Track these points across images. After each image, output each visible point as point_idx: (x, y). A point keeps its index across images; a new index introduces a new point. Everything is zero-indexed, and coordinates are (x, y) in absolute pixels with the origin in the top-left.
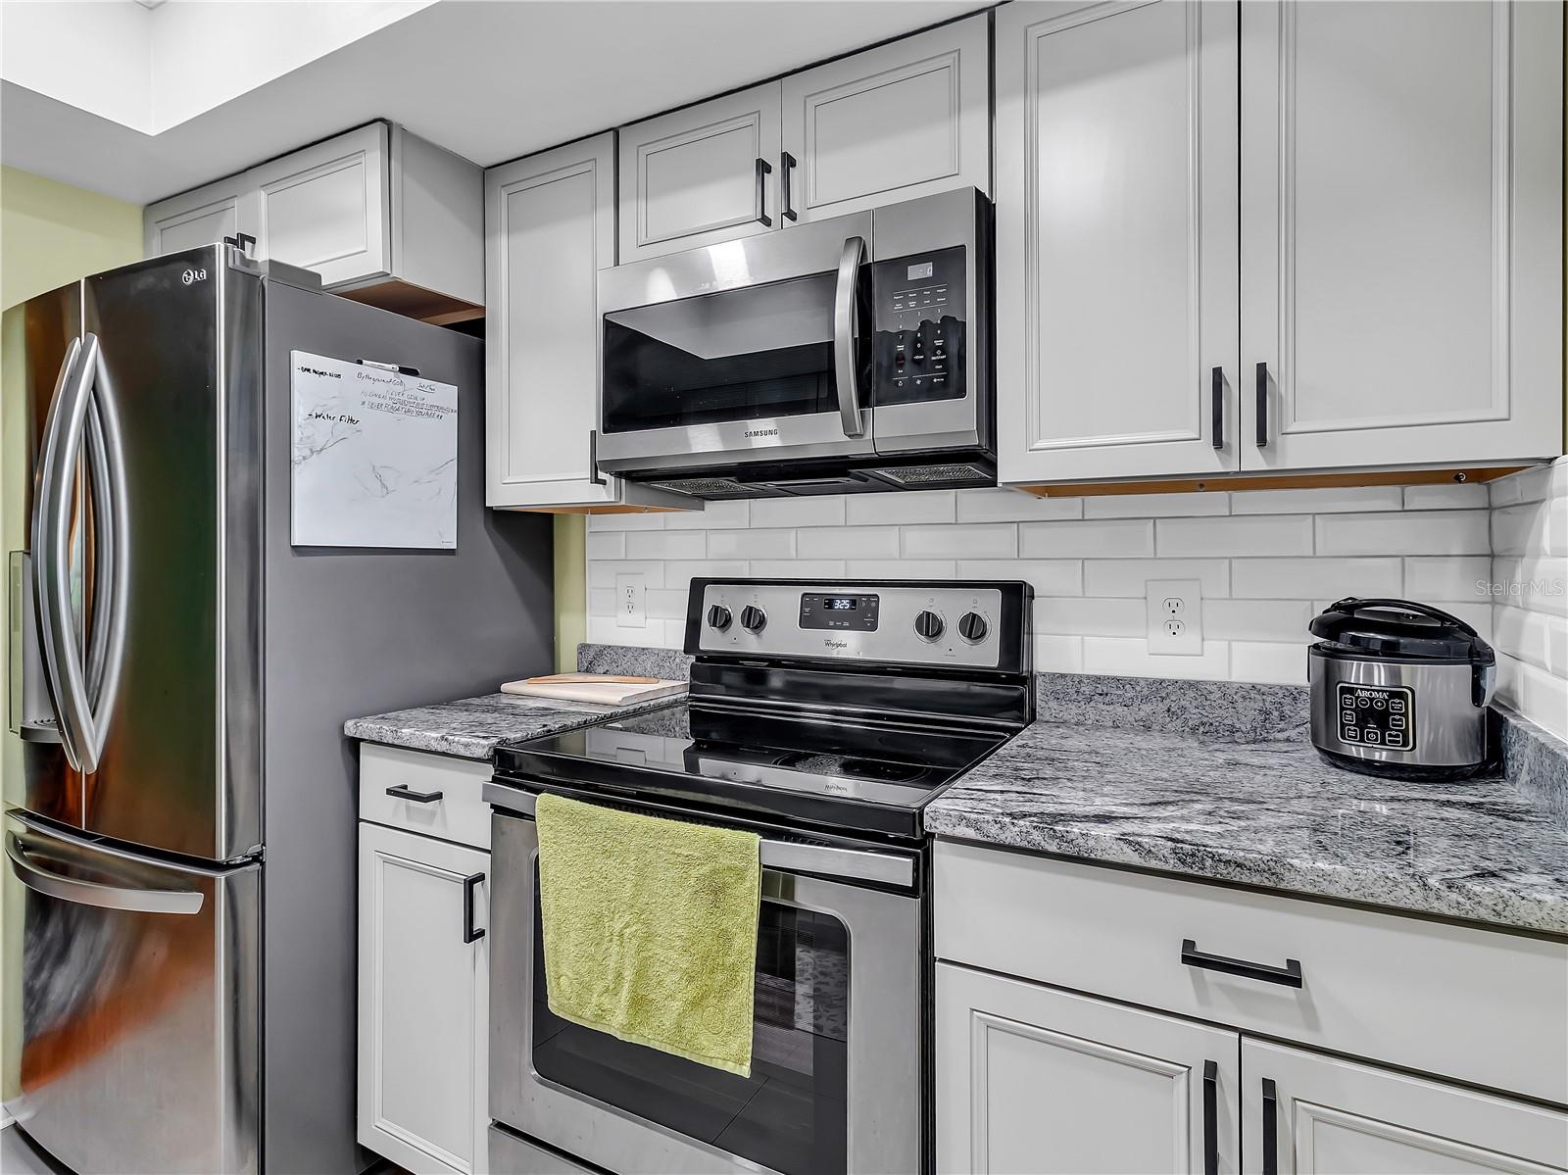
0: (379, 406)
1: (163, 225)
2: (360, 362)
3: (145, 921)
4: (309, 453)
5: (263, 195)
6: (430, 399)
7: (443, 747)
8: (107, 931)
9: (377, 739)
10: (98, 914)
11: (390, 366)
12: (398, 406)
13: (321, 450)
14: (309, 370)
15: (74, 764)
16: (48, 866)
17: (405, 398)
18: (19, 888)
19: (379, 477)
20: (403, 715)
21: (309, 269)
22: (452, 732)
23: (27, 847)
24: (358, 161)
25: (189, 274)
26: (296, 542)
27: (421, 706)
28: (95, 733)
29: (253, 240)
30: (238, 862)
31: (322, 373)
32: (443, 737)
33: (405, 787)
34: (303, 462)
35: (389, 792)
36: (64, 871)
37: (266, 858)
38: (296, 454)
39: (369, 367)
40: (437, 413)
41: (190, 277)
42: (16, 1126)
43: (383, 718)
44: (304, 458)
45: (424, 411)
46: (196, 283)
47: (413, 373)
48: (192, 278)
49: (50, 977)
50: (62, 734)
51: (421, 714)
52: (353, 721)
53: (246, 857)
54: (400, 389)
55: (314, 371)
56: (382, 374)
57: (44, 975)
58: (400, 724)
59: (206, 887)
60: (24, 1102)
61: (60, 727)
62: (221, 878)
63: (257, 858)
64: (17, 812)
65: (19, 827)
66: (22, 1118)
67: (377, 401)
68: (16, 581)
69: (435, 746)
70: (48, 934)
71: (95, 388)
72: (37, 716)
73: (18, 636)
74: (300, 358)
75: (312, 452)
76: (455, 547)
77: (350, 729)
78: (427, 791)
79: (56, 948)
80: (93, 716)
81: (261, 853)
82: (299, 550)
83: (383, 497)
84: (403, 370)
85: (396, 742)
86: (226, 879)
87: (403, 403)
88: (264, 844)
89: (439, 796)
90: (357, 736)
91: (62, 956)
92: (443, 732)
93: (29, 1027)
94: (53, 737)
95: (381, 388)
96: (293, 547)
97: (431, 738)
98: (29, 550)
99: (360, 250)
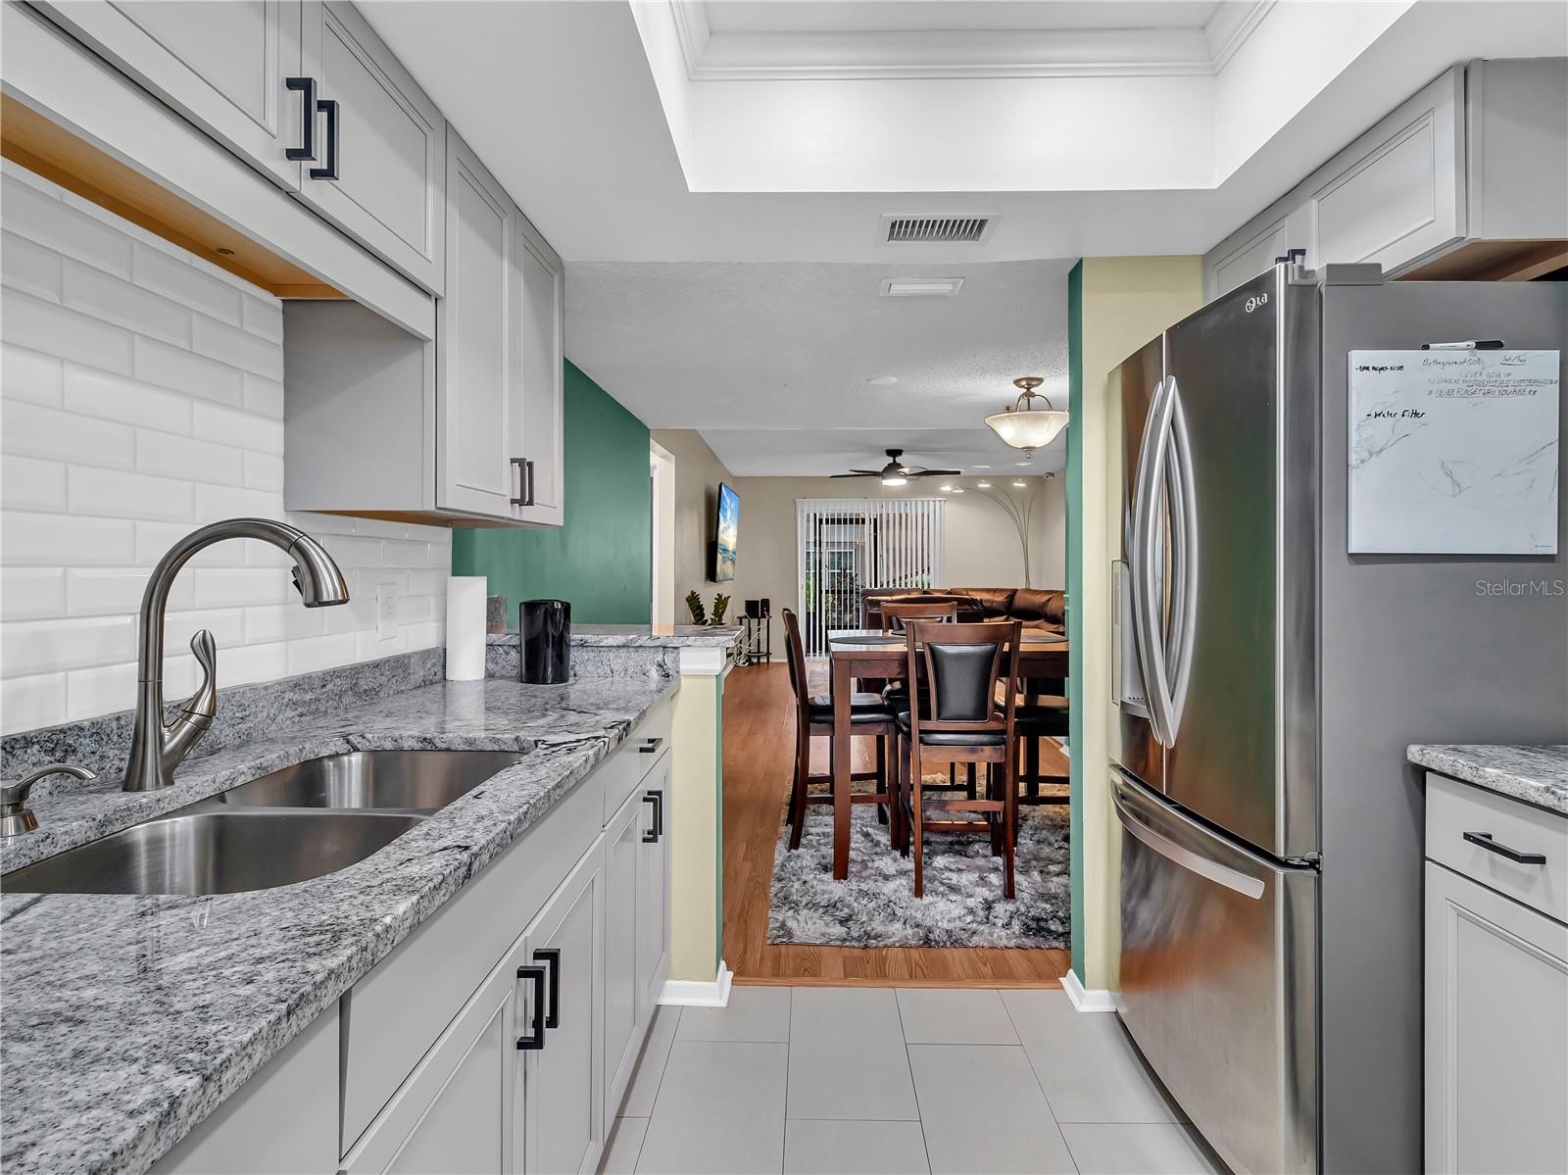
0: (1450, 393)
1: (1220, 266)
2: (1426, 347)
3: (1208, 886)
4: (1366, 455)
5: (1314, 202)
6: (1518, 373)
7: (1548, 800)
8: (1177, 883)
9: (1450, 772)
10: (1170, 865)
11: (1464, 344)
12: (1477, 388)
13: (1381, 451)
14: (1367, 368)
15: (1159, 738)
16: (1138, 816)
17: (1484, 377)
18: (1118, 824)
19: (1449, 474)
20: (1482, 750)
21: (1363, 262)
22: (1560, 784)
23: (1123, 797)
24: (1424, 124)
25: (1252, 302)
26: (1353, 549)
27: (1507, 744)
28: (1172, 716)
29: (1302, 252)
30: (1295, 863)
31: (1382, 369)
32: (1547, 789)
33: (1489, 837)
34: (1361, 466)
35: (1467, 836)
36: (1147, 822)
37: (1323, 867)
38: (1353, 458)
39: (1438, 351)
40: (1529, 388)
41: (1252, 304)
42: (1116, 1012)
43: (1455, 749)
44: (1362, 461)
45: (1510, 389)
46: (1259, 309)
47: (1497, 345)
48: (1254, 305)
49: (1137, 905)
50: (1149, 711)
51: (1510, 753)
52: (1418, 747)
53: (1303, 860)
54: (1477, 368)
55: (1374, 368)
56: (1454, 357)
57: (1133, 902)
58: (1481, 761)
59: (1268, 879)
60: (1122, 997)
61: (1148, 706)
62: (1280, 872)
63: (1314, 864)
64: (1115, 766)
65: (1118, 779)
66: (1122, 1011)
67: (1446, 387)
68: (1117, 585)
69: (1534, 797)
70: (1136, 870)
71: (1173, 423)
72: (1129, 694)
73: (1118, 628)
74: (1357, 357)
75: (1371, 454)
76: (1556, 553)
77: (1415, 754)
78: (1523, 851)
79: (1141, 884)
80: (1172, 699)
81: (1318, 862)
82: (1358, 558)
83: (1454, 496)
84: (1480, 346)
85: (1477, 781)
86: (1285, 876)
87: (1481, 384)
88: (1320, 853)
89: (1541, 860)
90: (1424, 764)
91: (1145, 892)
92: (1549, 783)
93: (1124, 939)
94: (1142, 712)
95: (1452, 372)
96: (1351, 555)
97: (1530, 786)
98: (1125, 559)
99: (1428, 221)
